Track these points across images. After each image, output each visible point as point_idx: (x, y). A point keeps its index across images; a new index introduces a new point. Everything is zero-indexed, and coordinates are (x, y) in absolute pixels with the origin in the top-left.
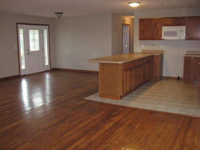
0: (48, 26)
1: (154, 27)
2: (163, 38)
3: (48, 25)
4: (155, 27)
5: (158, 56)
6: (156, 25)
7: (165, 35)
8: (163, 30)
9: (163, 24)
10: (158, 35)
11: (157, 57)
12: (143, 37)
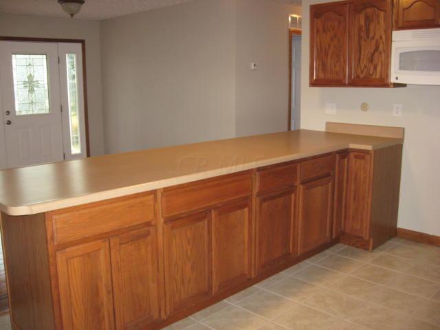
0: (80, 45)
1: (363, 34)
2: (393, 80)
3: (83, 42)
4: (368, 37)
5: (367, 152)
6: (372, 28)
7: (401, 68)
8: (394, 46)
9: (397, 22)
10: (375, 68)
11: (363, 158)
12: (322, 76)
